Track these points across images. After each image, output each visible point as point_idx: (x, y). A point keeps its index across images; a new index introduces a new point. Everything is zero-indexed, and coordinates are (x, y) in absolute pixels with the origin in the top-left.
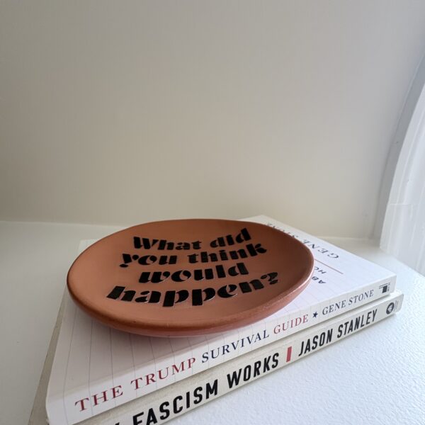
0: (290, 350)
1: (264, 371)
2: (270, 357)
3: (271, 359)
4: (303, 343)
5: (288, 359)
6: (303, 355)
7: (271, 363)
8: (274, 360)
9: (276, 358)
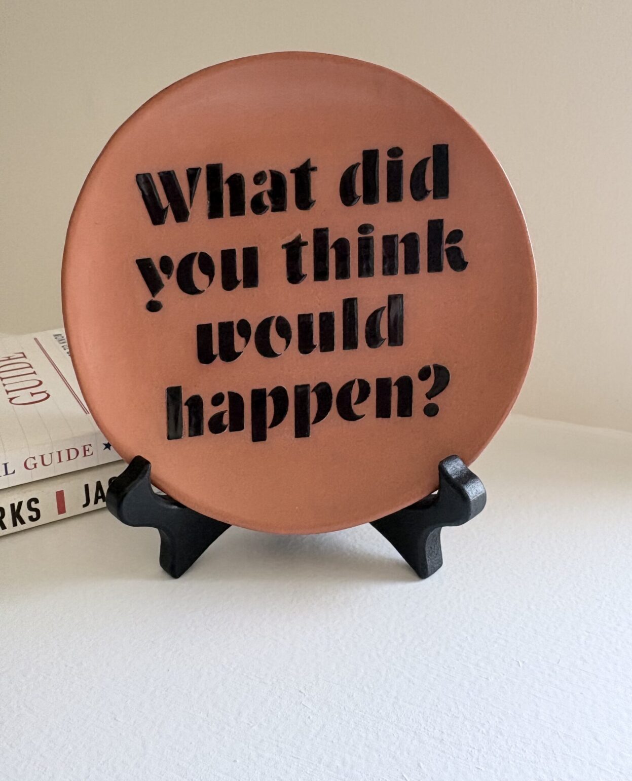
0: (60, 496)
1: (15, 524)
2: (20, 504)
3: (24, 506)
4: (87, 487)
5: (61, 509)
6: (92, 506)
7: (25, 513)
8: (30, 508)
9: (33, 505)
